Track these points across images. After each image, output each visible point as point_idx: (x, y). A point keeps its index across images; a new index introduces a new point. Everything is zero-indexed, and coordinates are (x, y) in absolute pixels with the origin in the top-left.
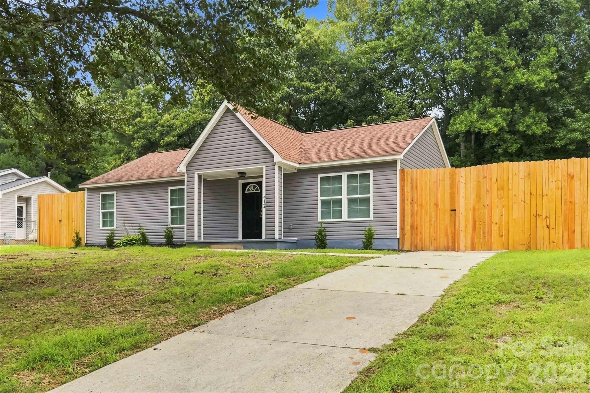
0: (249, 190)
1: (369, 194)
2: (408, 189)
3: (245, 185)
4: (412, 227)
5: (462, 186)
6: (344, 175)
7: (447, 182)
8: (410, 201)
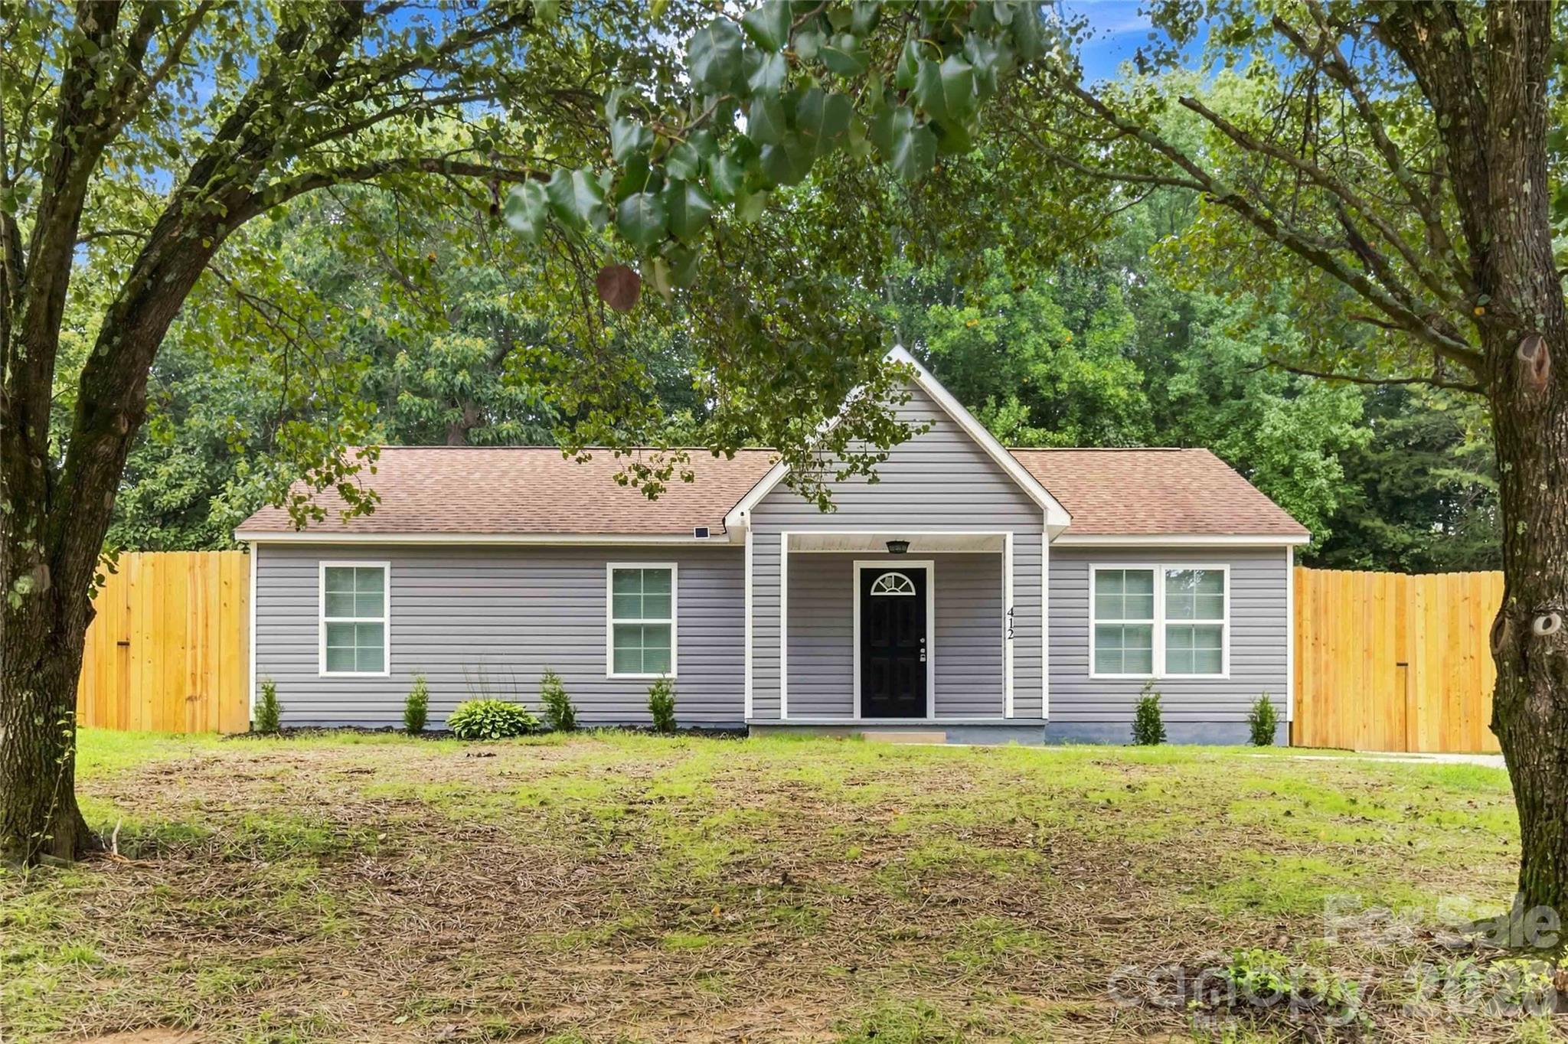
0: (879, 588)
1: (1221, 616)
2: (1307, 613)
3: (868, 576)
4: (1316, 699)
5: (1420, 613)
6: (1160, 571)
7: (1391, 603)
8: (1310, 640)
